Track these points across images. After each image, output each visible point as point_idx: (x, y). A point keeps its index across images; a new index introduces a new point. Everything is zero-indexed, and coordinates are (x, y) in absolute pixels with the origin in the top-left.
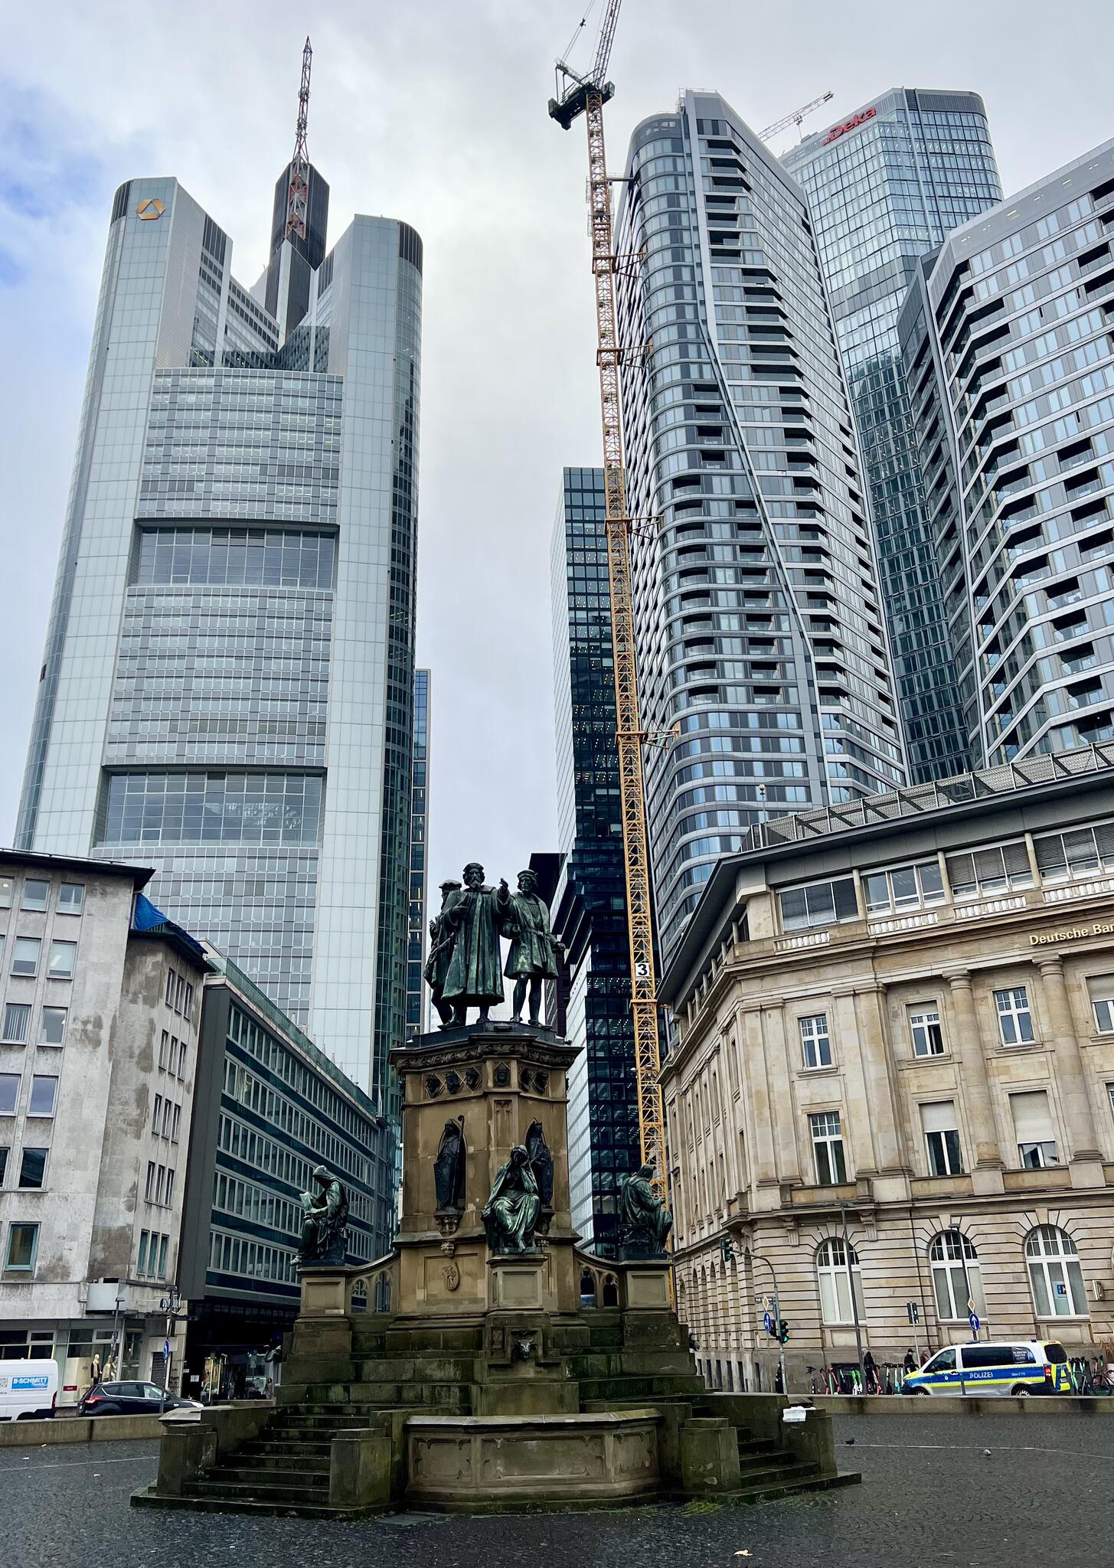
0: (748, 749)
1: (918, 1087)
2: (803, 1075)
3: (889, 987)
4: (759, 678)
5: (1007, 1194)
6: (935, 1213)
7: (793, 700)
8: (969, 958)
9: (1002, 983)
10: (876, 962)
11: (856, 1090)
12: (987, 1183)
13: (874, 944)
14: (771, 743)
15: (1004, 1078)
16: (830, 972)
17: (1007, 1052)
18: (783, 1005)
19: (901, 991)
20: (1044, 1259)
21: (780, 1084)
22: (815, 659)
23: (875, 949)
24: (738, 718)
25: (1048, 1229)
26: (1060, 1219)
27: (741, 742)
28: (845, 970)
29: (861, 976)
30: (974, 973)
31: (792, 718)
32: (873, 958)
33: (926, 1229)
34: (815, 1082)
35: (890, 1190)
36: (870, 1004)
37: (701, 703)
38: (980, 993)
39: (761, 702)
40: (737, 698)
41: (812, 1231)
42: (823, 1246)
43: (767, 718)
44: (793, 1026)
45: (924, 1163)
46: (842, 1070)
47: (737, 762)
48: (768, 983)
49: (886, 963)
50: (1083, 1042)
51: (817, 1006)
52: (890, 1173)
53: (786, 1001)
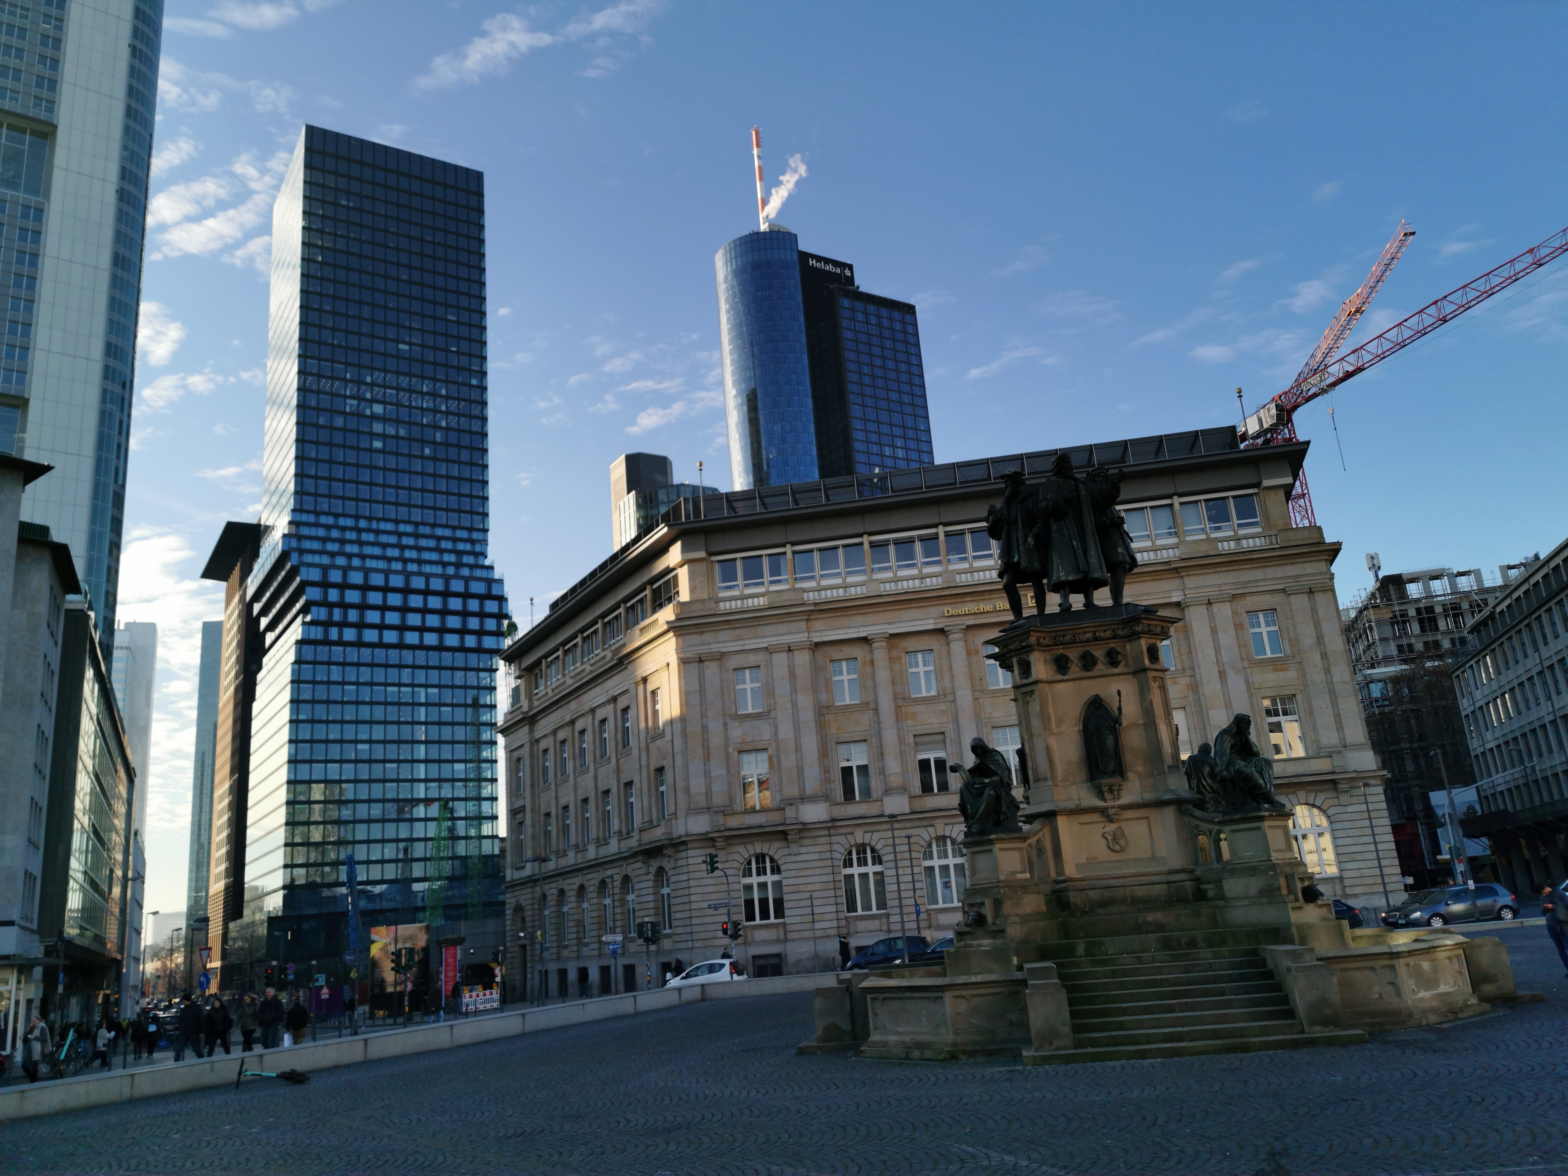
1: (838, 729)
2: (735, 718)
3: (817, 644)
5: (912, 813)
6: (851, 830)
8: (890, 623)
9: (912, 645)
10: (811, 623)
11: (786, 732)
12: (897, 805)
13: (812, 608)
15: (910, 722)
16: (766, 630)
17: (916, 701)
18: (721, 657)
19: (827, 649)
20: (936, 863)
21: (715, 726)
23: (809, 613)
25: (942, 840)
28: (782, 629)
29: (794, 634)
30: (893, 636)
32: (807, 620)
33: (841, 844)
34: (747, 725)
35: (814, 813)
36: (803, 659)
38: (895, 653)
41: (736, 849)
42: (747, 860)
44: (728, 674)
46: (773, 714)
48: (707, 637)
49: (818, 625)
50: (978, 694)
51: (753, 659)
52: (813, 799)
53: (723, 654)
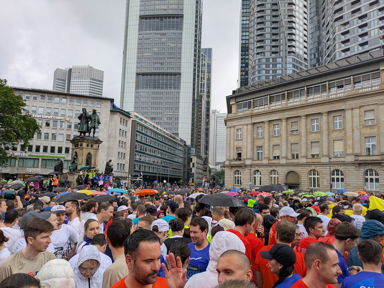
0: (269, 67)
1: (257, 143)
2: (237, 140)
3: (254, 123)
4: (274, 49)
5: (268, 164)
6: (255, 167)
7: (281, 55)
8: (269, 118)
9: (275, 123)
10: (252, 118)
11: (245, 144)
12: (265, 162)
14: (275, 65)
15: (272, 142)
16: (243, 120)
17: (273, 137)
19: (256, 124)
20: (273, 176)
21: (232, 142)
22: (287, 45)
23: (252, 116)
24: (267, 60)
25: (275, 171)
26: (276, 169)
27: (267, 66)
28: (246, 120)
29: (249, 121)
30: (270, 121)
31: (281, 59)
33: (253, 169)
34: (238, 142)
35: (248, 162)
36: (250, 127)
37: (259, 57)
38: (271, 125)
39: (274, 55)
40: (268, 55)
41: (234, 169)
42: (236, 171)
43: (274, 59)
44: (236, 130)
45: (256, 157)
46: (243, 140)
47: (266, 70)
48: (232, 122)
49: (254, 119)
50: (288, 135)
51: (240, 127)
52: (249, 159)
53: (235, 126)
